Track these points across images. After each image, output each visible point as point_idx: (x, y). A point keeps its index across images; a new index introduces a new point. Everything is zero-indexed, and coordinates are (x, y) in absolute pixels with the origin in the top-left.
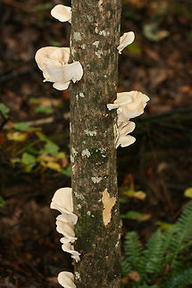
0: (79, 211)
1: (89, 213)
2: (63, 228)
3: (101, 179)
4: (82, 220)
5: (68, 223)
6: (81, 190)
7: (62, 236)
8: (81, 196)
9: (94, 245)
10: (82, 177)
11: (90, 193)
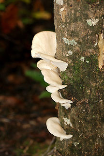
0: (70, 57)
1: (83, 59)
2: (49, 76)
3: (97, 20)
4: (74, 67)
5: (52, 70)
6: (73, 35)
7: (48, 85)
8: (73, 42)
9: (89, 91)
10: (75, 20)
11: (84, 38)
